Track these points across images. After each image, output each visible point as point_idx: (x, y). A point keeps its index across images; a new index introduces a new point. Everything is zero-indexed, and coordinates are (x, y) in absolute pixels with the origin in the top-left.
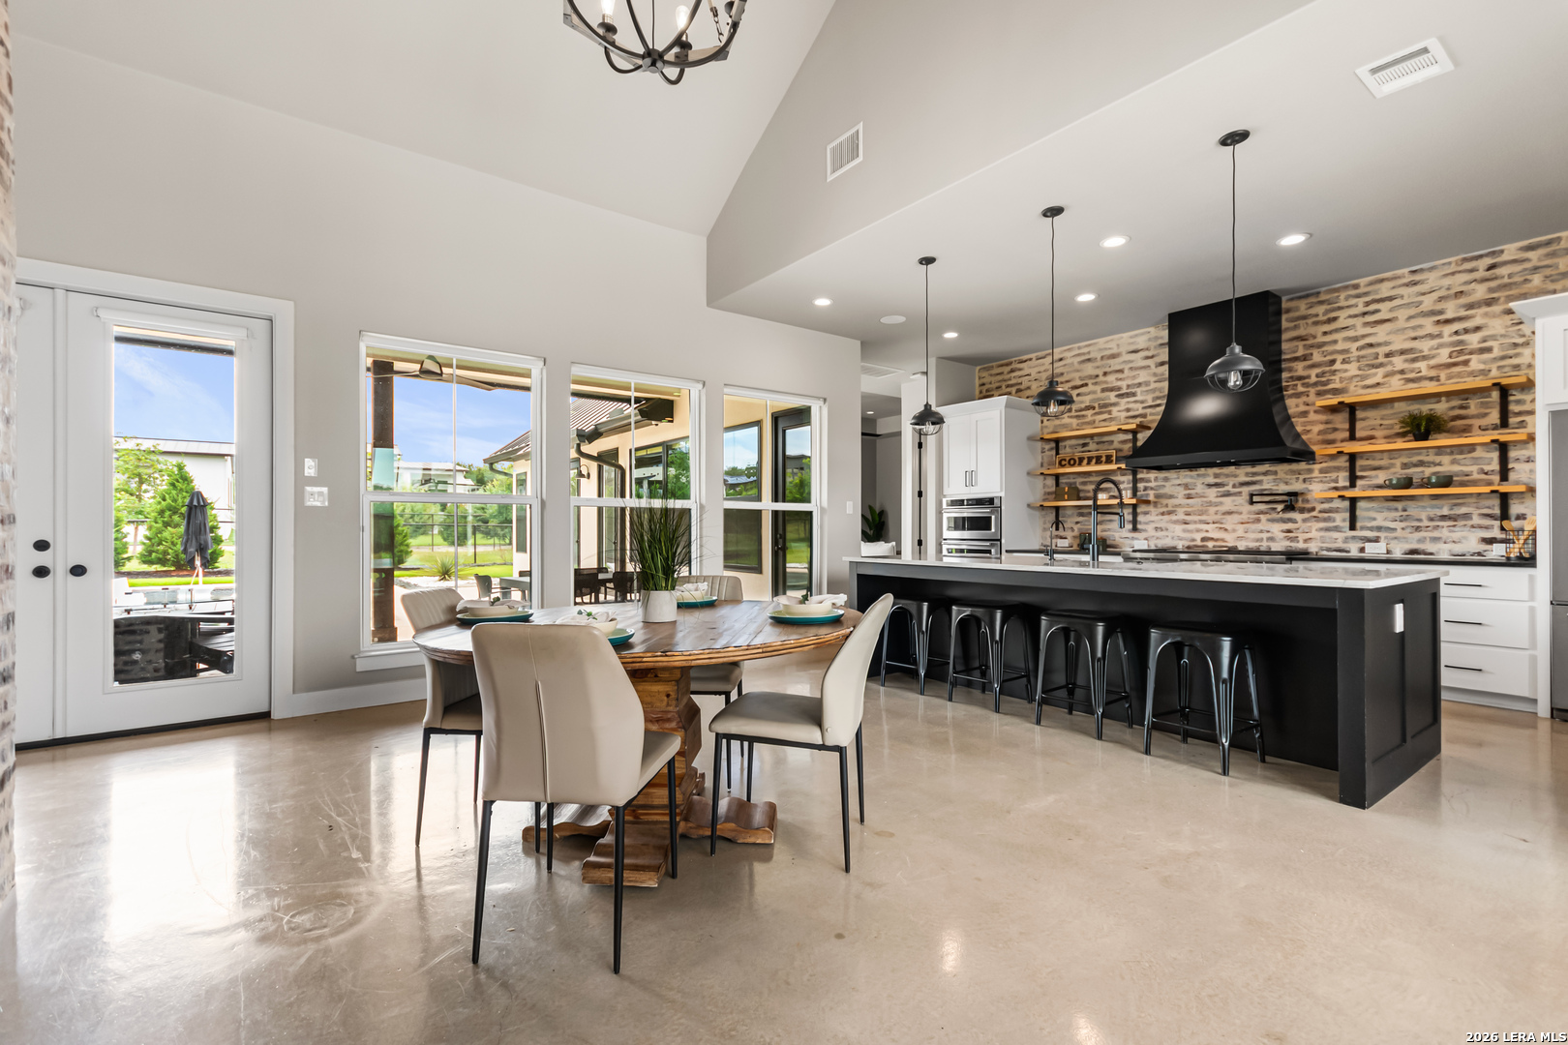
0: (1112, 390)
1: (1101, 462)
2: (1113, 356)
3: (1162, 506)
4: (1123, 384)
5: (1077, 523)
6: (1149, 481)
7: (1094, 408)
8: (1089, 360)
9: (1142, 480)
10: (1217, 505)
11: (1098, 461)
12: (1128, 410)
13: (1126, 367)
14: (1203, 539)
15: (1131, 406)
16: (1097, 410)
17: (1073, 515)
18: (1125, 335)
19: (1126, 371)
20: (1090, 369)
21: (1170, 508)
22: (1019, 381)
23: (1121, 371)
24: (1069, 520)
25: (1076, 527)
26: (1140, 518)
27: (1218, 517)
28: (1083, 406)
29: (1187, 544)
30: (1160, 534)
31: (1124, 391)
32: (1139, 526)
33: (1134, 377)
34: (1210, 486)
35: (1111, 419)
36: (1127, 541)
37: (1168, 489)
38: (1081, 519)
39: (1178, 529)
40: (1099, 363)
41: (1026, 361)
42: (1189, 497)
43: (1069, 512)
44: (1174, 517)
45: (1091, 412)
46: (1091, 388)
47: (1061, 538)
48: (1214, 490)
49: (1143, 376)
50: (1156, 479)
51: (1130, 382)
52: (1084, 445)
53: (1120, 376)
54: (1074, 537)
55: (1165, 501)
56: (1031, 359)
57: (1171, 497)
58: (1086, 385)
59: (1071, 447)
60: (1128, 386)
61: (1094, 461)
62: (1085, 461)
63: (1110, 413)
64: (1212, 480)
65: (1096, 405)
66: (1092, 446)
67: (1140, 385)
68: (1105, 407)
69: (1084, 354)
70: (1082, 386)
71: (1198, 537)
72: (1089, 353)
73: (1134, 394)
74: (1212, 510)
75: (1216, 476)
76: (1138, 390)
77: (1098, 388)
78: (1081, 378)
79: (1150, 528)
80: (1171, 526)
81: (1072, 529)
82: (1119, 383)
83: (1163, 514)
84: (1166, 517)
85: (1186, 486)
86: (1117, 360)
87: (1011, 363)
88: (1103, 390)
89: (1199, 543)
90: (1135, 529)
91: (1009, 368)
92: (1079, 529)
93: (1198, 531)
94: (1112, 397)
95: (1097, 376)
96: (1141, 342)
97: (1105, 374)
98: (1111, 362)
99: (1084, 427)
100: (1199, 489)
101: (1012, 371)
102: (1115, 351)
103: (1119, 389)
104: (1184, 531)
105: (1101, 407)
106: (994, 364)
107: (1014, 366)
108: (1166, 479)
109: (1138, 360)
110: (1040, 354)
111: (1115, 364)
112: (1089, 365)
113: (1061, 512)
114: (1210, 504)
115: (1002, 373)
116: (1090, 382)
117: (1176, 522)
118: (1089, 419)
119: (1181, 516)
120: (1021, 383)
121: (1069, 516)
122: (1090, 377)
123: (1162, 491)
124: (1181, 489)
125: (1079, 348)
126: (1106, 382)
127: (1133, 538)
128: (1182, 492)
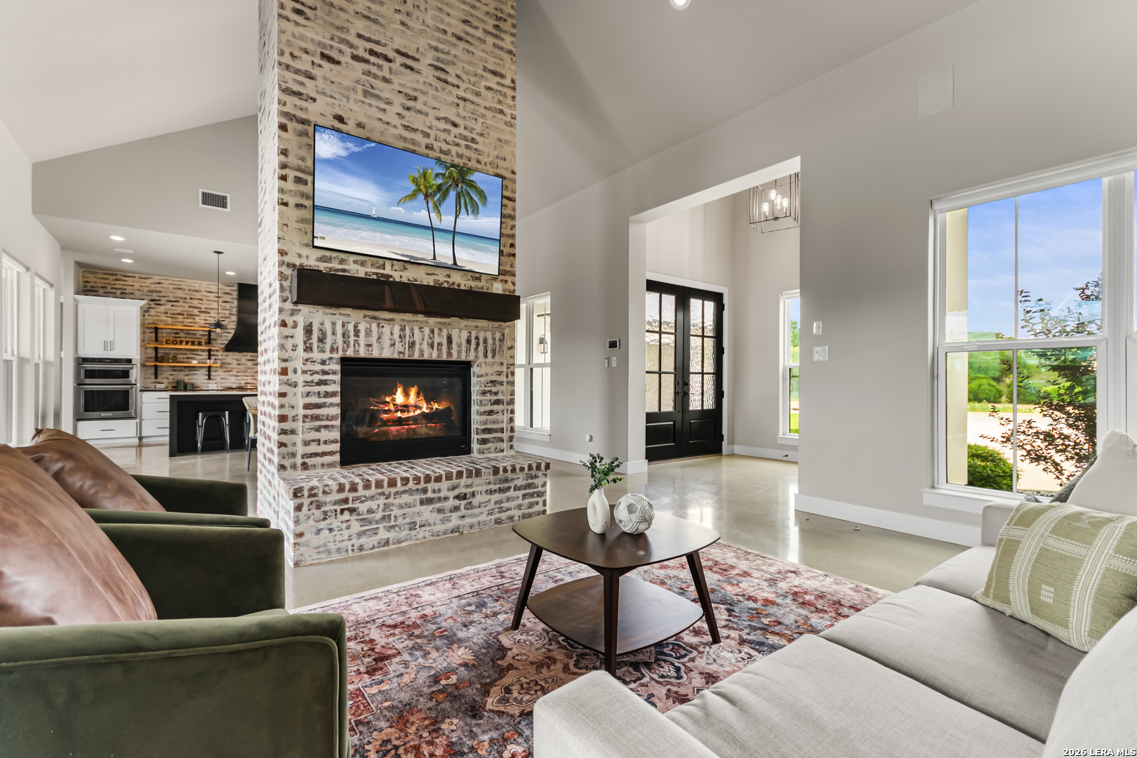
0: (196, 308)
1: (195, 345)
2: (197, 291)
3: (225, 368)
4: (203, 307)
5: (171, 375)
6: (218, 356)
7: (184, 315)
8: (180, 289)
9: (214, 355)
10: (252, 368)
11: (193, 343)
12: (206, 320)
13: (205, 299)
14: (246, 383)
15: (207, 318)
16: (186, 316)
17: (168, 371)
18: (204, 282)
19: (204, 300)
20: (180, 294)
21: (229, 369)
22: (124, 287)
23: (202, 300)
24: (165, 373)
25: (170, 378)
26: (212, 373)
27: (252, 374)
28: (176, 312)
29: (238, 385)
30: (223, 381)
31: (203, 310)
32: (212, 377)
33: (209, 305)
34: (249, 360)
35: (195, 323)
36: (204, 385)
37: (228, 360)
38: (174, 373)
39: (233, 379)
40: (187, 292)
41: (130, 277)
42: (239, 364)
43: (165, 369)
44: (231, 373)
45: (181, 317)
46: (181, 304)
47: (159, 383)
48: (251, 362)
49: (214, 305)
50: (222, 355)
51: (207, 306)
52: (176, 333)
53: (201, 302)
54: (169, 383)
55: (226, 366)
56: (134, 277)
57: (230, 364)
58: (178, 301)
59: (166, 333)
60: (206, 308)
61: (190, 343)
62: (184, 343)
63: (194, 319)
64: (250, 358)
65: (185, 314)
66: (182, 335)
67: (212, 309)
68: (191, 315)
69: (176, 285)
70: (175, 301)
71: (243, 382)
72: (180, 285)
73: (209, 313)
74: (250, 371)
75: (251, 356)
76: (212, 311)
77: (187, 305)
78: (174, 297)
79: (218, 378)
80: (230, 378)
81: (168, 378)
82: (200, 306)
83: (225, 372)
84: (227, 373)
85: (237, 360)
86: (199, 294)
87: (117, 275)
88: (190, 307)
89: (243, 385)
90: (209, 378)
91: (114, 277)
92: (173, 379)
93: (243, 380)
94: (196, 311)
95: (186, 299)
96: (214, 289)
97: (191, 299)
98: (195, 293)
99: (176, 324)
100: (244, 361)
101: (117, 280)
102: (198, 288)
103: (200, 308)
104: (236, 380)
105: (188, 315)
106: (99, 271)
107: (118, 277)
108: (227, 356)
109: (212, 296)
110: (142, 276)
111: (198, 295)
112: (180, 292)
113: (159, 369)
114: (249, 368)
115: (108, 279)
116: (181, 300)
117: (232, 376)
118: (180, 320)
119: (235, 373)
120: (126, 289)
121: (165, 371)
122: (181, 298)
123: (224, 361)
124: (234, 361)
125: (173, 280)
126: (191, 303)
127: (208, 383)
128: (235, 362)
